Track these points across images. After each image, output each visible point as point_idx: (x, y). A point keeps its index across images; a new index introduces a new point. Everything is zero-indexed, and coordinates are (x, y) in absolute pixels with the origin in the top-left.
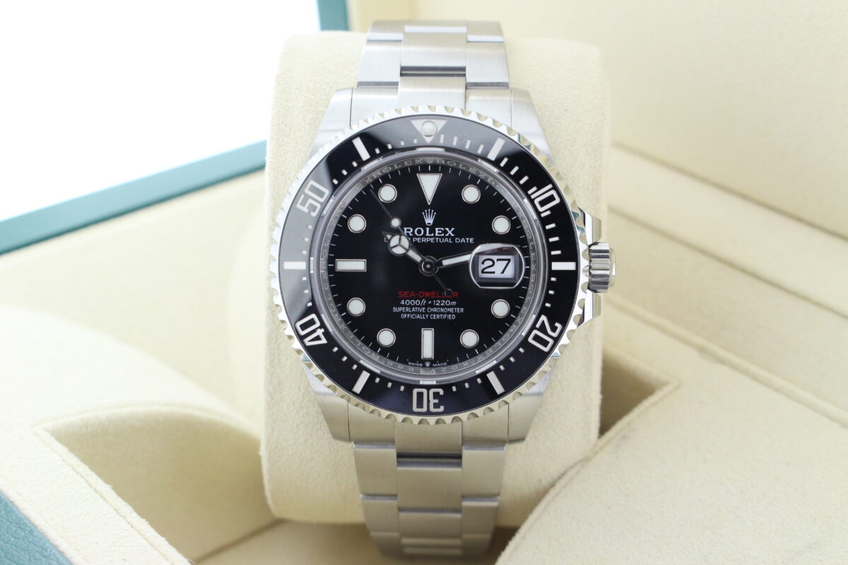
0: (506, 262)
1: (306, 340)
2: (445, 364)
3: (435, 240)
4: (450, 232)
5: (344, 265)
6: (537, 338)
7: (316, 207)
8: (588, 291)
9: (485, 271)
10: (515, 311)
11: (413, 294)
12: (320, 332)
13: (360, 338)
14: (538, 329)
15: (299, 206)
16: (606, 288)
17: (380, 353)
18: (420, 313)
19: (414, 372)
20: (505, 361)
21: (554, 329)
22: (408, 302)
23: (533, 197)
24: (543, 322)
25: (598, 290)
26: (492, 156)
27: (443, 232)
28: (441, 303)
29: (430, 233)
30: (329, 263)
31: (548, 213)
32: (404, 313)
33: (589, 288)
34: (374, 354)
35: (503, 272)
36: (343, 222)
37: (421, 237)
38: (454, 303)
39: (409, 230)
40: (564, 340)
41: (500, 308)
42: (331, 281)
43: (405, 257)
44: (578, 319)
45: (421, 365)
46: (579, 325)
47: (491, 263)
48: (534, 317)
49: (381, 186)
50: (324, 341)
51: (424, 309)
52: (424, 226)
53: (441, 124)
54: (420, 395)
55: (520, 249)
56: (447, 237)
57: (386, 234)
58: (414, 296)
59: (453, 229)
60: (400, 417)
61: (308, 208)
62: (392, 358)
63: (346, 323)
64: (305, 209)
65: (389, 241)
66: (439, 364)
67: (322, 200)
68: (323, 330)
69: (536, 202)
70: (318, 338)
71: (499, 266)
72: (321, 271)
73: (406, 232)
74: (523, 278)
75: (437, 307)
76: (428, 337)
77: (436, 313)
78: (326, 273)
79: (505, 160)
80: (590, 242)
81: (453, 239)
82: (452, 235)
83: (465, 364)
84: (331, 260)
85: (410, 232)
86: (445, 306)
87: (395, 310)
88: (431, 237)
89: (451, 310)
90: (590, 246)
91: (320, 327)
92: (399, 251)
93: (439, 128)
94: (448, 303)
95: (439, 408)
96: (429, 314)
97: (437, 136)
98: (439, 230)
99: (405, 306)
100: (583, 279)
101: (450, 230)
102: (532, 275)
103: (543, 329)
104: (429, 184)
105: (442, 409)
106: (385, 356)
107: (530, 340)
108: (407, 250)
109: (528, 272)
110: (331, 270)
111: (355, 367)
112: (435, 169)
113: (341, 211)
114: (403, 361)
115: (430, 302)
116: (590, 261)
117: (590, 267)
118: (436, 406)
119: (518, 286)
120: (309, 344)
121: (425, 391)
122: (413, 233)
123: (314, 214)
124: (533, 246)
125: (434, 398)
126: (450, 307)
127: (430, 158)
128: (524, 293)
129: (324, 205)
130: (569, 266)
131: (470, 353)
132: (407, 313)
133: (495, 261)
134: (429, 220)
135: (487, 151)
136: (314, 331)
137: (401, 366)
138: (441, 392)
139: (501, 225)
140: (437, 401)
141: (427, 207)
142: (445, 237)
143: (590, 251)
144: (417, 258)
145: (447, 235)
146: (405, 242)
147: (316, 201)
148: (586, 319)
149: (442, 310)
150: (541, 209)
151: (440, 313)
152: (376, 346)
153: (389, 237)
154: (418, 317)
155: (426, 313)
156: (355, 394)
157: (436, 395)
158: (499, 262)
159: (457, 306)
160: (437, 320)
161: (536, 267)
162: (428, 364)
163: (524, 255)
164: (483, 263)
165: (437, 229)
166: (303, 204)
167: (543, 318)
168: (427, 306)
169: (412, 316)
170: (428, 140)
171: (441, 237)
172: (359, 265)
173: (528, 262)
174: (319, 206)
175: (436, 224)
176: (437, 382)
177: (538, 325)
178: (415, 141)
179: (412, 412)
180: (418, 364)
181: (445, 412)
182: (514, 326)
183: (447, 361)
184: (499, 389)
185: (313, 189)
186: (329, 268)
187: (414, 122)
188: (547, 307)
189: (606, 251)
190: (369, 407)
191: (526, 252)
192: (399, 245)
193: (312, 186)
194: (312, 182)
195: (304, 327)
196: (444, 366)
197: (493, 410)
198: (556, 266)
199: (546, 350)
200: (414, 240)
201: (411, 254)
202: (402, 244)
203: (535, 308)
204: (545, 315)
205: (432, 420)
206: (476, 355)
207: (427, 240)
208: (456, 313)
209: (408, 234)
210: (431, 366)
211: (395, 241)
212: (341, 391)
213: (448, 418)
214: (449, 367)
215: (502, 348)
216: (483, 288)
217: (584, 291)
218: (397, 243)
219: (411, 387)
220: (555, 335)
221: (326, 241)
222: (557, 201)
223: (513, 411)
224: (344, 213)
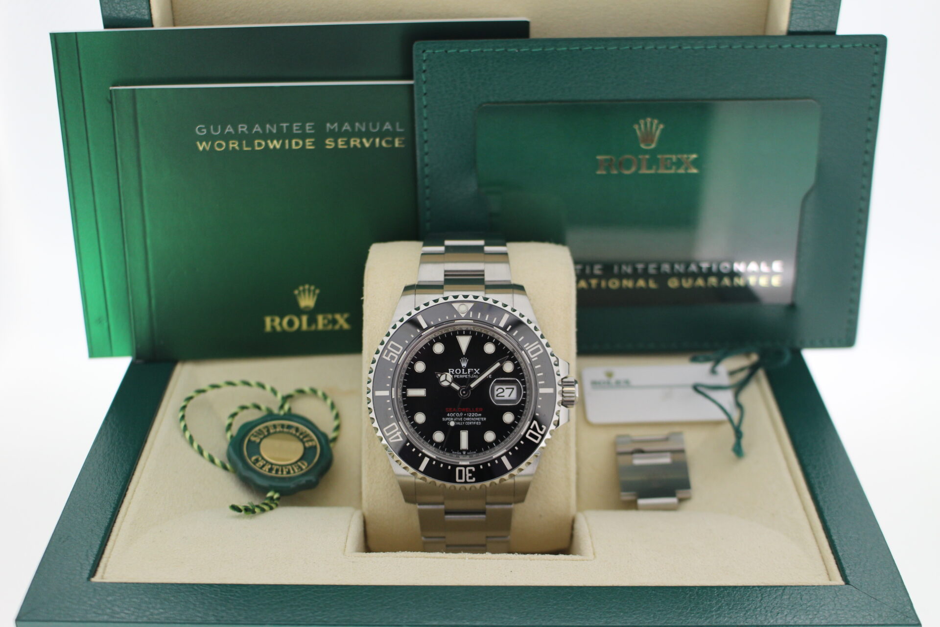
0: (511, 390)
1: (390, 439)
2: (475, 452)
3: (468, 376)
4: (477, 371)
5: (413, 393)
6: (531, 435)
7: (395, 357)
8: (562, 406)
9: (499, 395)
10: (517, 419)
11: (455, 410)
12: (399, 434)
13: (422, 437)
14: (532, 430)
15: (384, 357)
16: (573, 404)
17: (435, 446)
18: (459, 421)
19: (456, 457)
20: (512, 450)
21: (541, 429)
22: (451, 415)
23: (527, 349)
24: (535, 425)
25: (568, 406)
26: (502, 324)
27: (472, 371)
28: (472, 415)
29: (465, 372)
30: (403, 391)
31: (536, 358)
32: (449, 422)
33: (562, 405)
34: (431, 447)
35: (509, 396)
36: (412, 366)
37: (459, 375)
38: (480, 415)
39: (452, 370)
40: (548, 436)
41: (508, 418)
42: (404, 402)
43: (449, 387)
44: (556, 423)
45: (460, 453)
46: (557, 427)
47: (502, 390)
48: (529, 423)
49: (434, 344)
50: (401, 439)
51: (461, 418)
52: (461, 368)
53: (470, 305)
54: (460, 471)
55: (521, 382)
57: (437, 374)
59: (479, 369)
60: (448, 485)
61: (390, 358)
62: (443, 449)
63: (414, 428)
64: (388, 359)
65: (440, 378)
66: (471, 453)
67: (399, 353)
68: (400, 433)
69: (529, 352)
70: (397, 438)
71: (509, 391)
72: (399, 397)
73: (450, 371)
74: (522, 400)
75: (470, 417)
76: (464, 436)
77: (469, 421)
78: (402, 398)
79: (510, 327)
80: (562, 376)
82: (478, 373)
83: (488, 452)
84: (404, 390)
86: (475, 417)
87: (444, 420)
88: (465, 374)
89: (478, 419)
90: (562, 379)
91: (398, 431)
92: (445, 384)
93: (469, 309)
94: (476, 415)
95: (472, 479)
96: (465, 422)
97: (468, 313)
99: (450, 417)
100: (559, 398)
102: (528, 397)
103: (535, 429)
104: (464, 342)
105: (474, 480)
106: (438, 448)
107: (527, 436)
108: (451, 383)
109: (525, 395)
110: (404, 396)
111: (420, 455)
112: (467, 333)
113: (410, 359)
114: (449, 451)
115: (465, 415)
116: (563, 388)
117: (563, 392)
118: (470, 478)
119: (519, 403)
120: (391, 441)
121: (463, 469)
122: (454, 372)
123: (394, 362)
124: (528, 379)
125: (469, 473)
126: (478, 417)
127: (464, 326)
128: (523, 408)
129: (400, 357)
130: (550, 390)
131: (491, 445)
132: (451, 421)
133: (504, 388)
134: (464, 364)
135: (499, 321)
136: (395, 433)
137: (448, 454)
138: (473, 469)
139: (508, 367)
140: (471, 475)
141: (462, 356)
142: (474, 375)
143: (562, 382)
144: (457, 388)
145: (475, 373)
146: (450, 377)
147: (395, 354)
148: (561, 423)
149: (473, 419)
150: (532, 356)
151: (471, 421)
152: (432, 442)
153: (439, 375)
154: (458, 424)
155: (463, 421)
156: (420, 471)
157: (470, 471)
158: (507, 390)
159: (482, 417)
160: (470, 425)
161: (529, 392)
162: (464, 453)
163: (522, 385)
164: (497, 390)
165: (469, 370)
166: (387, 355)
167: (535, 422)
168: (463, 417)
169: (454, 423)
170: (463, 315)
171: (472, 375)
172: (421, 392)
173: (525, 389)
174: (397, 357)
175: (468, 366)
176: (470, 462)
177: (532, 427)
178: (455, 316)
179: (456, 482)
180: (458, 453)
181: (476, 482)
182: (517, 428)
183: (475, 451)
184: (508, 466)
185: (392, 346)
186: (403, 394)
187: (454, 305)
188: (537, 416)
189: (572, 382)
190: (429, 479)
191: (524, 383)
192: (446, 380)
193: (392, 344)
194: (392, 342)
195: (388, 431)
196: (474, 454)
197: (505, 480)
198: (542, 391)
199: (537, 442)
200: (455, 377)
201: (453, 385)
202: (447, 379)
203: (530, 416)
204: (536, 420)
205: (468, 486)
206: (494, 446)
207: (463, 376)
208: (481, 421)
209: (451, 374)
210: (466, 454)
211: (443, 378)
212: (412, 470)
213: (478, 485)
214: (477, 454)
215: (510, 442)
216: (498, 406)
217: (560, 406)
218: (444, 379)
219: (454, 467)
220: (542, 433)
221: (401, 378)
222: (542, 351)
223: (517, 479)
224: (412, 360)
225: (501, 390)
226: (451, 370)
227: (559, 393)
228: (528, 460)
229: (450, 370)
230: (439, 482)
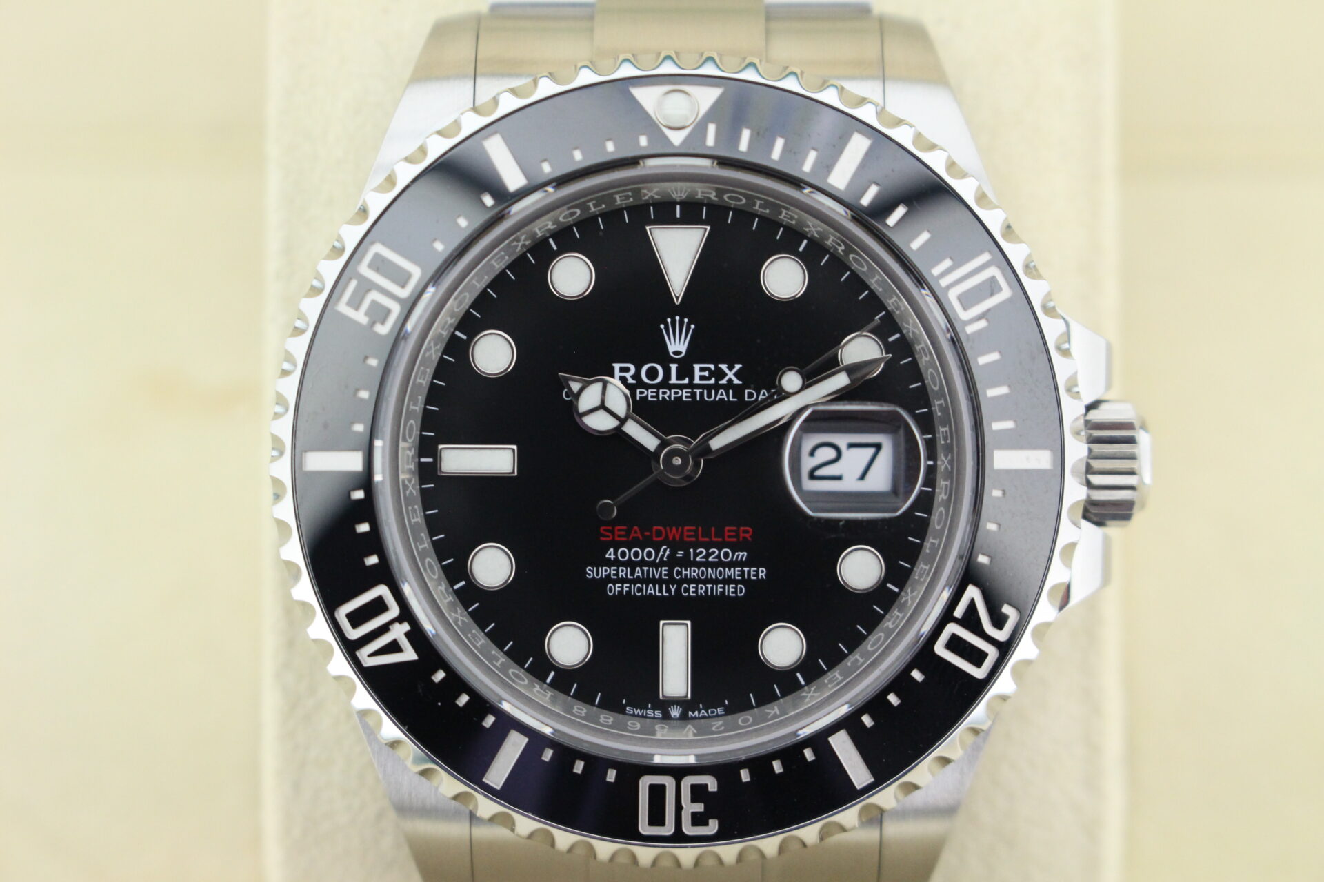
0: (871, 451)
1: (364, 654)
2: (720, 711)
3: (694, 395)
4: (730, 375)
5: (463, 459)
6: (956, 644)
7: (388, 312)
8: (1084, 523)
9: (819, 473)
10: (897, 574)
11: (636, 532)
12: (399, 632)
13: (501, 647)
14: (961, 622)
15: (343, 307)
17: (553, 685)
18: (654, 581)
19: (638, 732)
20: (875, 704)
21: (999, 621)
22: (623, 554)
23: (944, 282)
24: (972, 604)
25: (1109, 523)
26: (839, 179)
27: (712, 374)
28: (708, 555)
29: (680, 377)
30: (421, 453)
31: (982, 324)
32: (614, 582)
33: (1084, 516)
34: (537, 688)
35: (862, 477)
36: (458, 347)
37: (658, 386)
38: (743, 555)
39: (627, 370)
40: (1025, 649)
41: (860, 568)
42: (427, 499)
43: (617, 439)
44: (1059, 596)
45: (658, 714)
46: (1061, 608)
47: (829, 453)
48: (946, 595)
49: (553, 256)
50: (409, 654)
51: (664, 570)
52: (665, 359)
53: (707, 97)
54: (657, 793)
55: (917, 419)
56: (723, 386)
57: (566, 379)
58: (639, 535)
59: (738, 366)
60: (605, 848)
61: (367, 314)
62: (585, 697)
63: (466, 607)
64: (360, 317)
65: (577, 396)
66: (703, 713)
67: (404, 293)
68: (406, 627)
69: (953, 296)
70: (394, 647)
71: (853, 461)
72: (403, 476)
73: (617, 373)
74: (921, 492)
75: (699, 565)
76: (675, 641)
77: (697, 581)
78: (415, 480)
79: (872, 191)
80: (1087, 399)
81: (738, 391)
82: (736, 381)
83: (773, 709)
84: (427, 447)
85: (628, 375)
86: (720, 563)
87: (591, 572)
88: (682, 387)
89: (735, 573)
90: (1089, 408)
91: (399, 619)
92: (600, 423)
93: (702, 112)
94: (726, 555)
95: (707, 824)
96: (680, 583)
97: (700, 128)
98: (702, 370)
99: (617, 563)
100: (1075, 493)
101: (730, 368)
102: (942, 483)
103: (971, 621)
104: (678, 251)
105: (713, 827)
106: (566, 692)
107: (940, 649)
108: (623, 421)
109: (930, 477)
110: (428, 472)
111: (489, 720)
112: (690, 213)
113: (452, 321)
114: (613, 705)
115: (680, 554)
116: (1090, 449)
117: (1089, 466)
118: (698, 820)
120: (369, 662)
121: (668, 782)
122: (637, 376)
123: (384, 329)
124: (944, 409)
125: (694, 800)
126: (732, 565)
127: (679, 185)
128: (922, 528)
129: (408, 308)
130: (1040, 460)
131: (785, 682)
132: (623, 581)
133: (843, 446)
134: (677, 345)
135: (827, 165)
136: (384, 629)
137: (607, 718)
138: (712, 784)
140: (699, 807)
141: (670, 309)
142: (717, 387)
143: (1087, 423)
144: (649, 441)
145: (724, 382)
146: (618, 399)
147: (389, 296)
148: (1076, 593)
149: (712, 573)
150: (963, 315)
151: (705, 582)
152: (542, 666)
153: (575, 385)
154: (650, 590)
155: (671, 580)
156: (489, 790)
157: (699, 793)
158: (854, 450)
159: (749, 563)
160: (699, 598)
161: (951, 462)
162: (675, 712)
163: (923, 432)
164: (812, 453)
165: (697, 367)
166: (355, 303)
167: (972, 592)
168: (672, 562)
169: (634, 589)
170: (677, 138)
171: (709, 387)
172: (497, 459)
173: (931, 448)
174: (396, 309)
175: (695, 353)
177: (959, 612)
178: (643, 141)
179: (637, 837)
180: (650, 713)
181: (723, 835)
182: (895, 612)
183: (723, 705)
184: (859, 773)
185: (380, 264)
186: (421, 466)
187: (640, 93)
188: (982, 565)
189: (1129, 426)
190: (526, 824)
191: (927, 424)
192: (602, 406)
193: (377, 256)
194: (378, 248)
195: (357, 618)
196: (718, 716)
197: (843, 829)
198: (1002, 460)
199: (979, 673)
200: (638, 395)
201: (634, 430)
202: (608, 404)
203: (951, 567)
204: (976, 584)
205: (687, 855)
206: (800, 687)
207: (672, 395)
208: (745, 581)
209: (623, 380)
210: (684, 717)
211: (590, 397)
212: (448, 784)
213: (729, 851)
214: (730, 717)
215: (866, 671)
216: (819, 519)
217: (1076, 524)
218: (597, 403)
219: (632, 771)
220: (1002, 636)
221: (413, 399)
222: (1005, 293)
223: (894, 830)
224: (459, 327)
225: (827, 454)
226: (623, 370)
227: (1073, 472)
228: (942, 749)
229: (617, 366)
230: (564, 838)
